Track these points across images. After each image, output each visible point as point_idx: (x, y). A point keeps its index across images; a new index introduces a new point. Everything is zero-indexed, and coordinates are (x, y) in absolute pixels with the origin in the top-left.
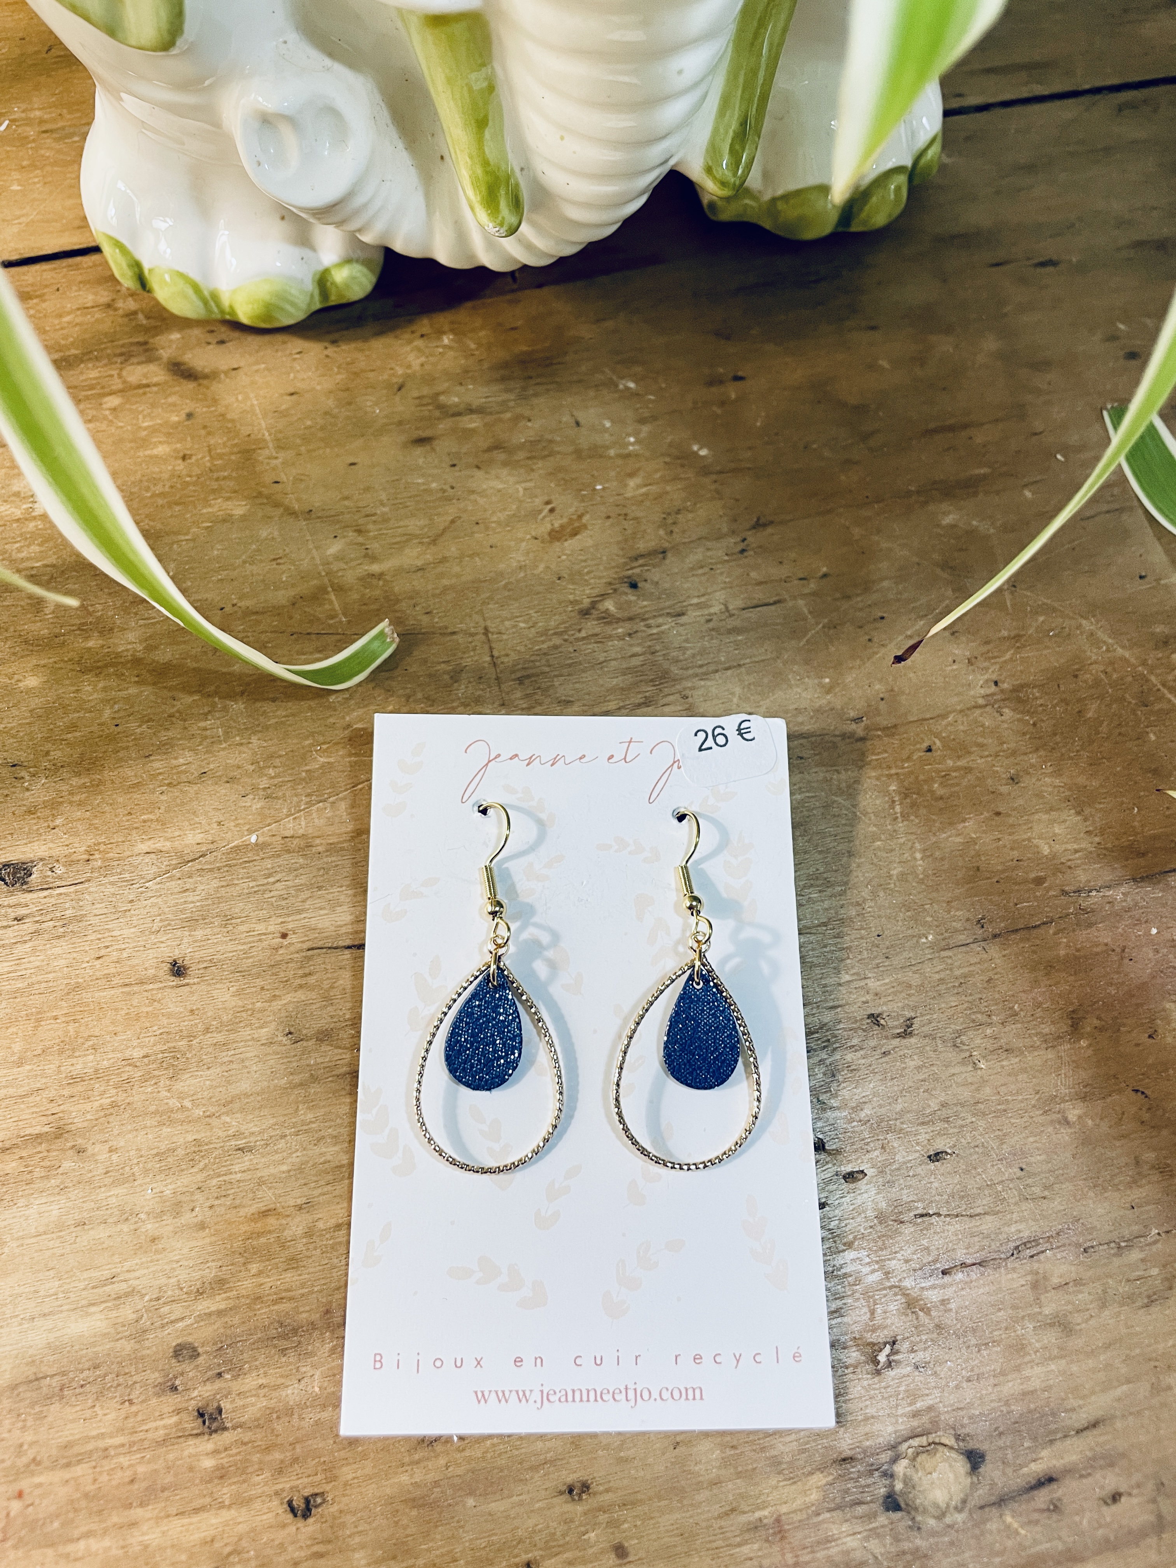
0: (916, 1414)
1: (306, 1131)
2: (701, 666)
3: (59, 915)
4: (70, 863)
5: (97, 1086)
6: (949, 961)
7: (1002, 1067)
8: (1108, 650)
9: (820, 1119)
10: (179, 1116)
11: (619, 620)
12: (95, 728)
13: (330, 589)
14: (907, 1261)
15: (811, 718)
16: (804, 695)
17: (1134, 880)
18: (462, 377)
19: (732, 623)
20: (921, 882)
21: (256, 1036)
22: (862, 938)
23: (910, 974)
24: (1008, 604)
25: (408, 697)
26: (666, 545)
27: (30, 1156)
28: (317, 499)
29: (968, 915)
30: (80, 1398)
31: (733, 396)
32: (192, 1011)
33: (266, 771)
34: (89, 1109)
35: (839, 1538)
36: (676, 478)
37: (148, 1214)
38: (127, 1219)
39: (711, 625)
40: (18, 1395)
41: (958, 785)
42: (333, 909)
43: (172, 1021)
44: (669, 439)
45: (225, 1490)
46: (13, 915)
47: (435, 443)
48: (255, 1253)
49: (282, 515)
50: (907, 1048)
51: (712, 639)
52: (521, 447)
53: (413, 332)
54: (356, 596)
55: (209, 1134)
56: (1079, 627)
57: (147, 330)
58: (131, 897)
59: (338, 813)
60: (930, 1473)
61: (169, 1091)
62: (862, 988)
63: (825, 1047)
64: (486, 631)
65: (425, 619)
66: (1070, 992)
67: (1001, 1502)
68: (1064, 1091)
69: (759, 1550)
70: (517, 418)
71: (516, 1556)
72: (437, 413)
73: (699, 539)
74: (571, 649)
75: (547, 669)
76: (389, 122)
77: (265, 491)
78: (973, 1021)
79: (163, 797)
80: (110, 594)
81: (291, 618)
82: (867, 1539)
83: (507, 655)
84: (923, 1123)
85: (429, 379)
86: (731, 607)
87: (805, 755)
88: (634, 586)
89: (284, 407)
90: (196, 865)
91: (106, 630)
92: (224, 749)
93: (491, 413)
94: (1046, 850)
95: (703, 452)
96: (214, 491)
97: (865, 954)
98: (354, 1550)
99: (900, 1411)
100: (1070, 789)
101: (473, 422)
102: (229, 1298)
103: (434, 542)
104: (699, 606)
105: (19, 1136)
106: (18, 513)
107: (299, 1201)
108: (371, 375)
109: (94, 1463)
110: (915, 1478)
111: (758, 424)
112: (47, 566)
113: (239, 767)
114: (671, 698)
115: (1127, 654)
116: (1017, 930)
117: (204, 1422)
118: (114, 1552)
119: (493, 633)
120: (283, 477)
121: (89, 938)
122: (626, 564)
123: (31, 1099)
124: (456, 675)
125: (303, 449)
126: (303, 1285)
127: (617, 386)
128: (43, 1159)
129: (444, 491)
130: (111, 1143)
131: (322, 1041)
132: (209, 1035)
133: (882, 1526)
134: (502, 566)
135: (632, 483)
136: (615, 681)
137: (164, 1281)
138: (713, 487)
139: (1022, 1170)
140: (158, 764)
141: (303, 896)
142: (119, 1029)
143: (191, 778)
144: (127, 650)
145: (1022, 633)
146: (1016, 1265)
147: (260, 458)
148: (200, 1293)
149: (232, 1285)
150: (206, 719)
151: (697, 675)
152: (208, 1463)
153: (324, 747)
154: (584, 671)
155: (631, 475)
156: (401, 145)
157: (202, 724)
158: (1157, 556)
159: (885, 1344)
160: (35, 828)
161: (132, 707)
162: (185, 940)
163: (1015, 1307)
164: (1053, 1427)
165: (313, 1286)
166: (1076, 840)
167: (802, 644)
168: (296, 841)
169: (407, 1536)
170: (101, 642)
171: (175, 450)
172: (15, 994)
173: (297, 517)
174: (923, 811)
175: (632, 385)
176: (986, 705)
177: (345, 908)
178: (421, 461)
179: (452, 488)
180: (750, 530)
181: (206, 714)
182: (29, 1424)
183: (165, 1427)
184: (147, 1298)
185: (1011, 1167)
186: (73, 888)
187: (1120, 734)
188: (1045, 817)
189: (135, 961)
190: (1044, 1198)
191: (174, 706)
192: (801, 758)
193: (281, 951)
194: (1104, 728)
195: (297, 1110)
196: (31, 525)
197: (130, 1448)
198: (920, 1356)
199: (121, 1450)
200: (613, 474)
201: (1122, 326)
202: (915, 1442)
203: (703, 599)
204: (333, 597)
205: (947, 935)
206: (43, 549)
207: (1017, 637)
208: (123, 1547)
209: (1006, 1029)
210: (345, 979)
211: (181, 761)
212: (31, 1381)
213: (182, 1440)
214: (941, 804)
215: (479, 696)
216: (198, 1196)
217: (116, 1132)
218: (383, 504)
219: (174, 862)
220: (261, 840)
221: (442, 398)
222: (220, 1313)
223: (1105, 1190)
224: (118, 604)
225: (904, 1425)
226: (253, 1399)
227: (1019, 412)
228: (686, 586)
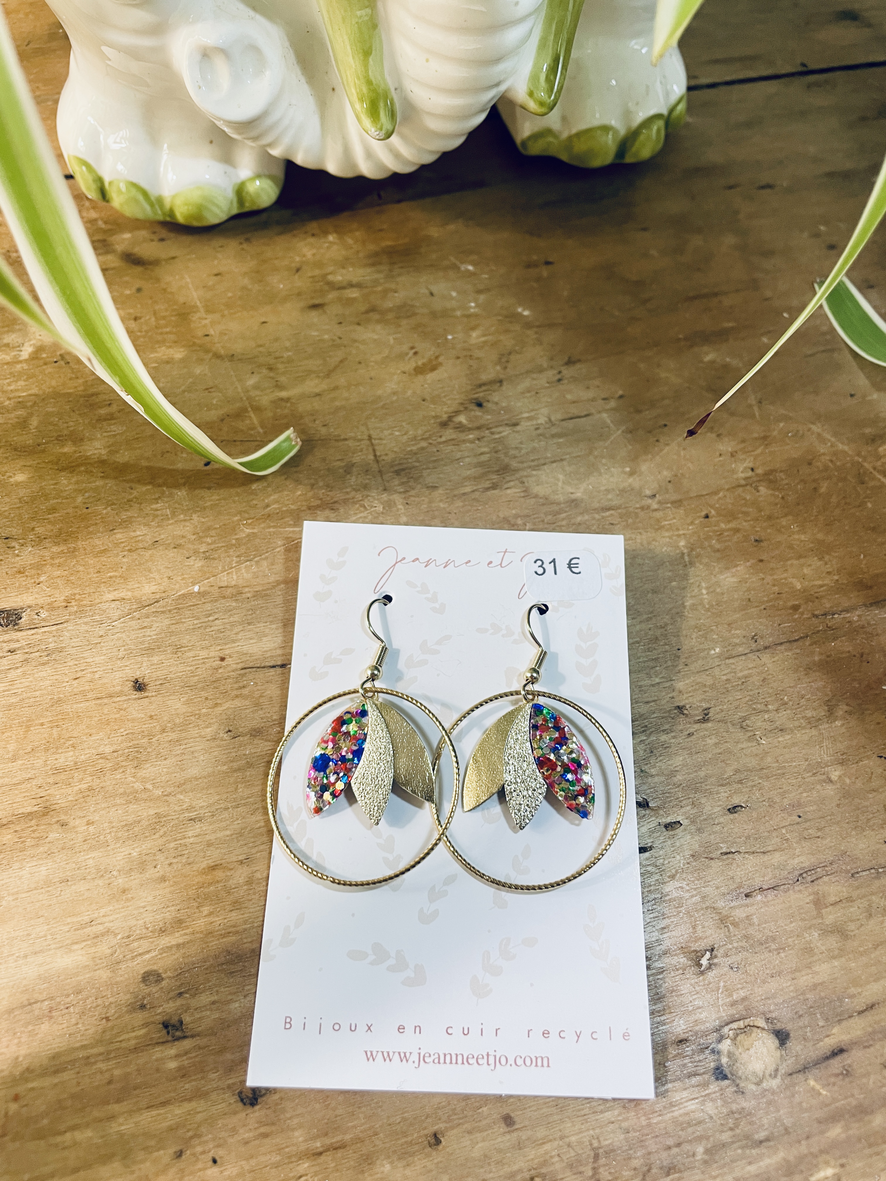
0: (733, 1004)
1: (245, 805)
2: (533, 461)
3: (44, 647)
4: (52, 608)
5: (76, 775)
6: (733, 666)
7: (779, 742)
8: (832, 446)
9: (644, 783)
10: (144, 796)
11: (470, 429)
12: (70, 510)
13: (249, 409)
14: (717, 888)
15: (618, 495)
16: (611, 479)
17: (865, 605)
18: (343, 264)
19: (554, 430)
20: (708, 610)
21: (203, 733)
22: (666, 651)
23: (704, 676)
24: (757, 414)
25: (312, 485)
26: (502, 376)
27: (23, 830)
28: (238, 347)
29: (744, 633)
30: (67, 1017)
31: (545, 274)
32: (151, 717)
33: (204, 540)
34: (70, 792)
35: (682, 1103)
36: (507, 331)
37: (119, 871)
38: (102, 876)
39: (539, 432)
40: (15, 1016)
41: (729, 541)
42: (260, 639)
43: (136, 724)
44: (500, 303)
45: (187, 1086)
46: (7, 648)
47: (326, 307)
48: (206, 899)
49: (210, 359)
50: (706, 730)
51: (540, 441)
52: (390, 310)
53: (306, 233)
54: (270, 414)
55: (166, 808)
56: (809, 430)
57: (105, 232)
58: (101, 633)
59: (261, 569)
60: (748, 1049)
61: (134, 777)
62: (669, 687)
63: (643, 731)
64: (370, 438)
65: (323, 431)
66: (824, 687)
67: (804, 1069)
68: (826, 758)
69: (619, 1115)
70: (386, 292)
71: (425, 1129)
72: (326, 288)
73: (528, 372)
74: (435, 450)
75: (417, 464)
76: (295, 63)
77: (197, 341)
78: (754, 709)
79: (125, 560)
80: (80, 414)
81: (221, 430)
82: (703, 1103)
83: (386, 455)
84: (722, 785)
85: (319, 264)
86: (553, 419)
87: (615, 522)
88: (480, 405)
89: (210, 283)
90: (152, 609)
91: (77, 439)
92: (172, 524)
93: (366, 287)
94: (799, 586)
95: (526, 313)
96: (158, 342)
97: (669, 663)
98: (293, 1130)
99: (721, 1002)
100: (812, 543)
101: (354, 293)
102: (186, 934)
103: (328, 376)
104: (529, 419)
105: (13, 815)
106: (8, 358)
107: (240, 858)
108: (276, 262)
109: (77, 1070)
110: (737, 1053)
111: (565, 293)
112: (31, 395)
113: (183, 537)
114: (512, 484)
115: (846, 448)
116: (782, 644)
117: (168, 1033)
118: (95, 1141)
119: (375, 439)
120: (212, 332)
121: (69, 664)
122: (472, 390)
123: (23, 786)
124: (348, 469)
125: (226, 312)
126: (245, 922)
127: (459, 268)
128: (34, 831)
129: (334, 341)
130: (88, 818)
131: (255, 736)
132: (165, 734)
133: (714, 1093)
134: (379, 392)
135: (474, 334)
136: (469, 472)
137: (133, 922)
138: (535, 336)
139: (800, 817)
140: (119, 535)
141: (236, 630)
142: (93, 731)
143: (146, 545)
144: (94, 454)
145: (768, 434)
146: (801, 888)
147: (194, 319)
148: (162, 931)
149: (188, 924)
150: (158, 503)
151: (530, 467)
152: (173, 1065)
153: (250, 521)
154: (445, 465)
155: (473, 329)
156: (303, 80)
157: (154, 506)
158: (862, 381)
159: (706, 951)
160: (24, 583)
161: (99, 494)
162: (145, 664)
163: (802, 920)
164: (839, 1010)
165: (253, 922)
166: (820, 578)
167: (606, 444)
168: (230, 590)
169: (336, 1116)
170: (74, 448)
171: (129, 314)
172: (9, 707)
173: (223, 359)
174: (705, 560)
175: (470, 268)
176: (746, 485)
177: (269, 638)
178: (315, 320)
179: (340, 338)
180: (563, 365)
181: (156, 499)
182: (23, 1040)
183: (136, 1037)
184: (119, 937)
185: (790, 815)
186: (55, 628)
187: (846, 503)
188: (795, 562)
189: (105, 681)
190: (818, 837)
191: (131, 494)
192: (612, 524)
193: (220, 671)
194: (834, 499)
195: (236, 789)
196: (19, 367)
197: (107, 1056)
198: (734, 959)
199: (101, 1058)
200: (460, 328)
201: (822, 228)
202: (735, 1025)
203: (532, 414)
204: (252, 415)
205: (730, 648)
206: (27, 383)
207: (765, 438)
208: (102, 1137)
209: (780, 715)
210: (273, 690)
211: (138, 533)
212: (25, 1006)
213: (150, 1047)
214: (718, 555)
215: (366, 484)
216: (160, 857)
217: (92, 809)
218: (287, 349)
219: (134, 607)
220: (202, 589)
221: (330, 278)
222: (178, 946)
223: (864, 830)
224: (86, 421)
225: (725, 1013)
226: (208, 1013)
227: (754, 285)
228: (519, 404)
